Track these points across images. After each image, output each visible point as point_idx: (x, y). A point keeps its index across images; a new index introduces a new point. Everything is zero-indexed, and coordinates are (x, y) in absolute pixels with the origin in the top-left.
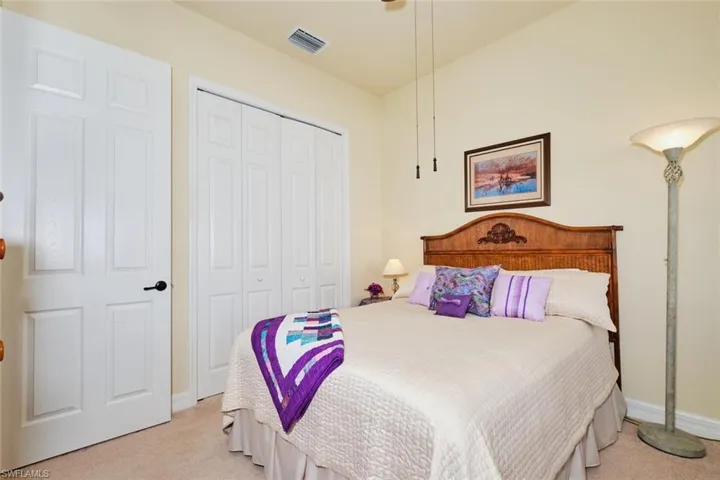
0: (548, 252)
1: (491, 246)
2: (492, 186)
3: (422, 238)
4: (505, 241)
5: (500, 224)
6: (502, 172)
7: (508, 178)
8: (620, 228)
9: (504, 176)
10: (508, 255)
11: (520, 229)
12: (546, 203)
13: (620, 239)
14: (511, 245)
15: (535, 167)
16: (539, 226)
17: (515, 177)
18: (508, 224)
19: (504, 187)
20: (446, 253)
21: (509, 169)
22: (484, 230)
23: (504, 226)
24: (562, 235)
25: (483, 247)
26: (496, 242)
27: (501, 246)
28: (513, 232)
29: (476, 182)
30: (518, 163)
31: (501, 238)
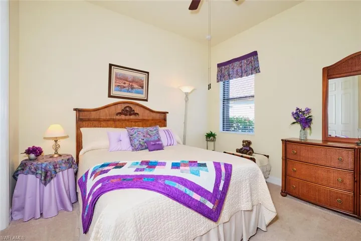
0: (147, 120)
1: (123, 117)
2: (124, 87)
3: (75, 110)
4: (130, 115)
5: (128, 107)
6: (130, 82)
7: (132, 85)
8: (168, 113)
9: (131, 84)
10: (132, 121)
11: (137, 110)
12: (146, 100)
13: (168, 116)
14: (132, 117)
15: (143, 84)
16: (144, 109)
17: (135, 86)
18: (132, 107)
19: (130, 89)
20: (95, 120)
21: (133, 81)
22: (120, 108)
23: (130, 107)
24: (152, 114)
25: (118, 117)
26: (126, 115)
27: (127, 117)
28: (134, 111)
29: (115, 82)
30: (137, 80)
31: (129, 113)
